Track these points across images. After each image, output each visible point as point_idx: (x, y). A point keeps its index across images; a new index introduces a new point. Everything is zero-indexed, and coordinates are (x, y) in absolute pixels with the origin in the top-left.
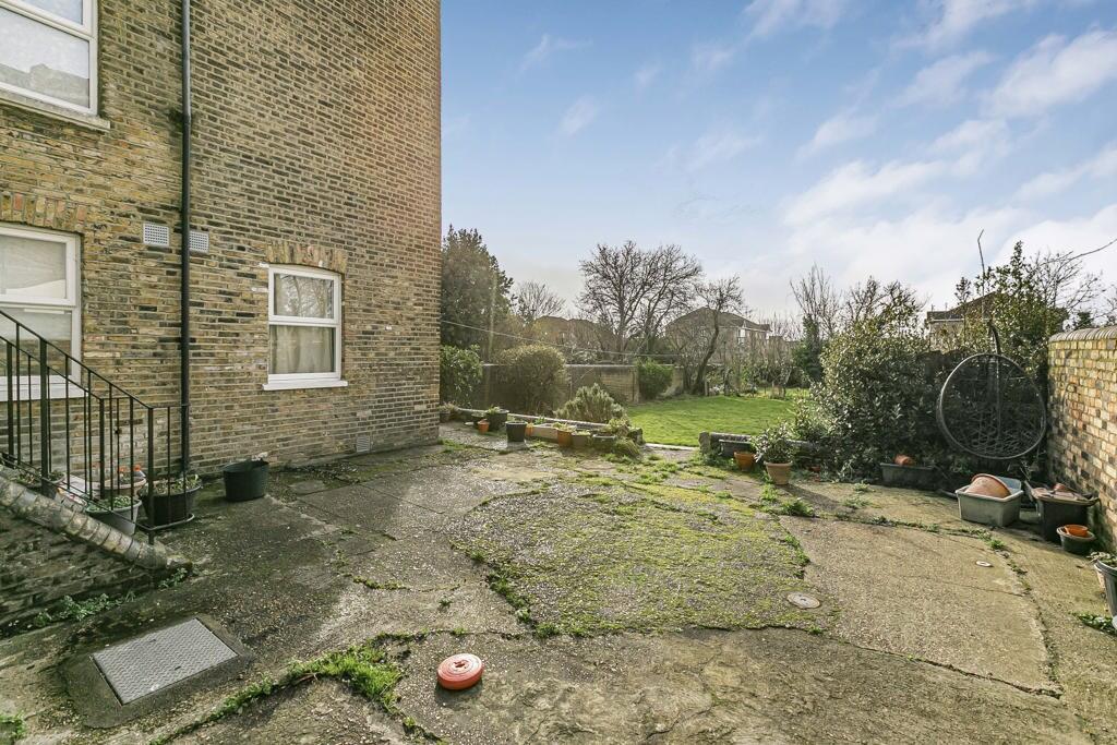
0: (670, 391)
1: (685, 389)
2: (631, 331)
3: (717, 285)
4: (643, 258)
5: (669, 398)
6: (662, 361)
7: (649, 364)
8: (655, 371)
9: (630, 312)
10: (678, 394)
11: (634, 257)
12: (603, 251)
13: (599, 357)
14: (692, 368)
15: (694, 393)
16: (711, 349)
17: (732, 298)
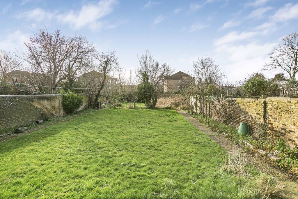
0: (82, 108)
1: (89, 106)
2: (60, 76)
3: (106, 54)
4: (66, 40)
5: (81, 111)
6: (77, 92)
7: (70, 93)
8: (73, 97)
9: (59, 67)
10: (86, 108)
11: (62, 39)
12: (43, 33)
13: (41, 90)
14: (92, 95)
15: (94, 108)
16: (102, 86)
17: (113, 61)
